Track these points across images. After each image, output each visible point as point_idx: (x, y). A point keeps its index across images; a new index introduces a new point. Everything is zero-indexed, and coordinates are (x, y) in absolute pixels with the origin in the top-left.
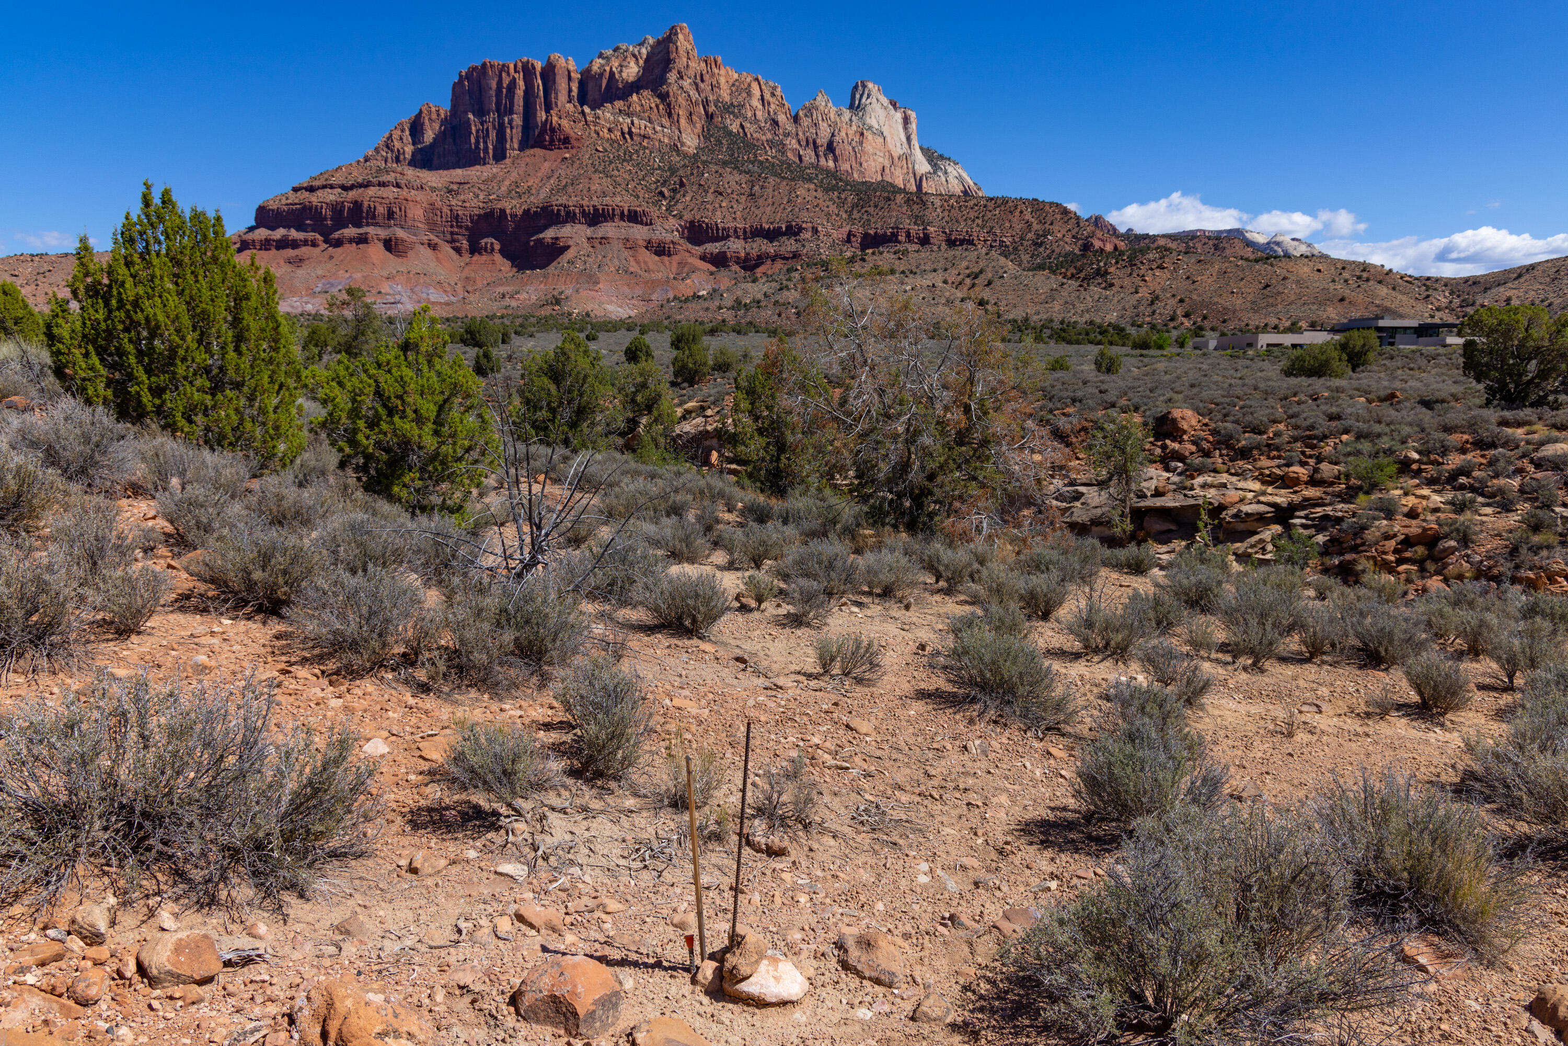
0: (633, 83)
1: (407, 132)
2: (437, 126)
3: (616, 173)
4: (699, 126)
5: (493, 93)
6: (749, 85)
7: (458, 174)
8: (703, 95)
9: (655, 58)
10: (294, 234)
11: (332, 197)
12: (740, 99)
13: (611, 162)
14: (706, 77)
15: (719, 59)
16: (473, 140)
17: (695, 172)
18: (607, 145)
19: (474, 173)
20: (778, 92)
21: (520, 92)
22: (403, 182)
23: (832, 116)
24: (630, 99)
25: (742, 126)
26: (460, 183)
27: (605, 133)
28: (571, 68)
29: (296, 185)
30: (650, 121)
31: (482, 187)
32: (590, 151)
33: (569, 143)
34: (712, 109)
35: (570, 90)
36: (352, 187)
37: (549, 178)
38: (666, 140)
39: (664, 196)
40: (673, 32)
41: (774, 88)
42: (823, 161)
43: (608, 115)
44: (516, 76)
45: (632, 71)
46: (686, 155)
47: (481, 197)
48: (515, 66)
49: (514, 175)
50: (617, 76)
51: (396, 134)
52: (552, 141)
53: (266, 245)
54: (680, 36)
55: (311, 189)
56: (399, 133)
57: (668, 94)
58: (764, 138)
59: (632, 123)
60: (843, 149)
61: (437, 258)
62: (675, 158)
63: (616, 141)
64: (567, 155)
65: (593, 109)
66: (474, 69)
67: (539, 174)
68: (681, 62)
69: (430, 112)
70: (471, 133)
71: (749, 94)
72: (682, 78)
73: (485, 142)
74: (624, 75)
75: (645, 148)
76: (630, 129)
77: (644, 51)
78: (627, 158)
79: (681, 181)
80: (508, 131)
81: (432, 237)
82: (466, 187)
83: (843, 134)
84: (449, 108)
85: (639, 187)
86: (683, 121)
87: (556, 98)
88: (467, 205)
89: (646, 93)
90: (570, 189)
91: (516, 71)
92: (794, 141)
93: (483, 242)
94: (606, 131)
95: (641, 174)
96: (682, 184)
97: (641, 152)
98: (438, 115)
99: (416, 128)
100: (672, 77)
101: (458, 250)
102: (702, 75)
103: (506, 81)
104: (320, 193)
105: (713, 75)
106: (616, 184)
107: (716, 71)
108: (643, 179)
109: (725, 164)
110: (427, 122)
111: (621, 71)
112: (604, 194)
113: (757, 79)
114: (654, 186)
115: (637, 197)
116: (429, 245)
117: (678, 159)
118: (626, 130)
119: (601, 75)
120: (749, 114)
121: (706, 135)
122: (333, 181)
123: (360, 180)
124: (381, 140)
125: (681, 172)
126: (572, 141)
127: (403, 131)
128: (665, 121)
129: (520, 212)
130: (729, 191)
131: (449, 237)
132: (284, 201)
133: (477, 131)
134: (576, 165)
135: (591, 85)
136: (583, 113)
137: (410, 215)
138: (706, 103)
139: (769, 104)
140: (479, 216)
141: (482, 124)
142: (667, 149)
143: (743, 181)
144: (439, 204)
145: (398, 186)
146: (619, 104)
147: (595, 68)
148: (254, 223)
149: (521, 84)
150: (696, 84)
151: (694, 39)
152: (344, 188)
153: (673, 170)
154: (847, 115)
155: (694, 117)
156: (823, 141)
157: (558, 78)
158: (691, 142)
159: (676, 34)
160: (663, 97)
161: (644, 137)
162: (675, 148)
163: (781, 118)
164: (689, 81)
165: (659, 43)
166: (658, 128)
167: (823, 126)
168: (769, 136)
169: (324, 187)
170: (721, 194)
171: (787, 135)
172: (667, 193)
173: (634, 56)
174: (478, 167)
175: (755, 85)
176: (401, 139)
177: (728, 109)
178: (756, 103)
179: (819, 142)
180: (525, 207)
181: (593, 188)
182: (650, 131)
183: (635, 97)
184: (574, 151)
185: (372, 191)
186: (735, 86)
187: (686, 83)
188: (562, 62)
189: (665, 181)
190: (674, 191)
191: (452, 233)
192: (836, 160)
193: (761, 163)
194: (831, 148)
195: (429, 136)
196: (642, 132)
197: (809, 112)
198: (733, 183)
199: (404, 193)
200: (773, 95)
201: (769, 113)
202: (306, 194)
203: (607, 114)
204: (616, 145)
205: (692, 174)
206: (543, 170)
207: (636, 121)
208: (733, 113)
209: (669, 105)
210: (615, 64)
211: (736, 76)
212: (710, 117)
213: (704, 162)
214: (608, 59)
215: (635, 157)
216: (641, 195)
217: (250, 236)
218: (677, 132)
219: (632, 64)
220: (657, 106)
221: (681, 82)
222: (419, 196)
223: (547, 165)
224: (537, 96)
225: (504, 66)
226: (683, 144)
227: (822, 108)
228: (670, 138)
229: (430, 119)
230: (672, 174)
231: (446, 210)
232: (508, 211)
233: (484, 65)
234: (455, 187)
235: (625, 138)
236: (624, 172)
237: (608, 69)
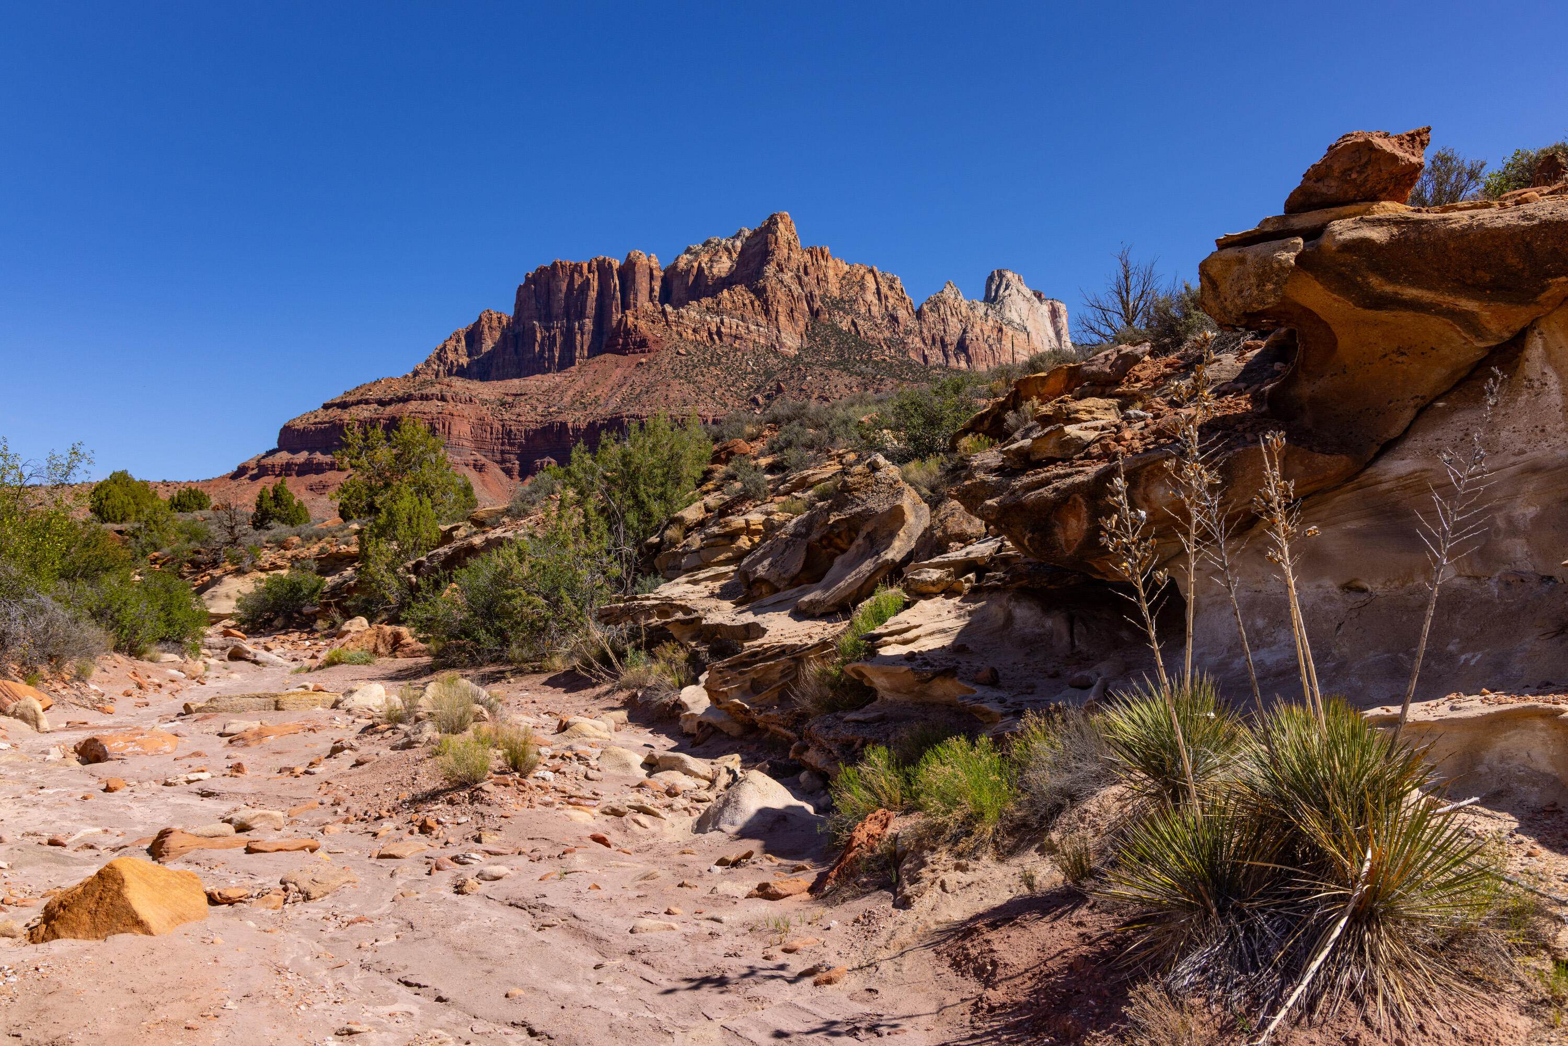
0: (725, 278)
1: (464, 343)
2: (497, 335)
3: (700, 378)
4: (801, 323)
5: (562, 295)
6: (863, 278)
7: (515, 384)
8: (807, 290)
9: (751, 251)
10: (319, 457)
11: (366, 414)
12: (852, 293)
13: (695, 367)
14: (811, 270)
15: (827, 250)
16: (537, 349)
17: (795, 375)
18: (691, 348)
19: (534, 383)
20: (898, 285)
21: (593, 294)
22: (448, 395)
23: (963, 310)
24: (720, 295)
25: (854, 324)
26: (516, 395)
27: (689, 334)
28: (653, 265)
29: (328, 401)
30: (743, 319)
31: (542, 398)
32: (671, 353)
33: (646, 346)
34: (817, 304)
35: (652, 290)
36: (390, 402)
37: (620, 386)
38: (762, 341)
39: (757, 404)
40: (773, 221)
41: (893, 280)
42: (953, 362)
43: (693, 314)
44: (591, 276)
45: (724, 266)
46: (785, 357)
47: (540, 410)
48: (590, 265)
49: (580, 385)
50: (706, 272)
51: (451, 345)
52: (626, 345)
53: (287, 469)
54: (781, 226)
55: (344, 405)
56: (454, 343)
57: (764, 289)
58: (880, 336)
59: (722, 322)
60: (978, 347)
61: (483, 481)
62: (772, 361)
63: (703, 343)
64: (643, 360)
65: (674, 308)
66: (542, 270)
67: (610, 382)
68: (782, 253)
69: (491, 320)
70: (535, 340)
71: (863, 287)
72: (782, 270)
73: (551, 350)
74: (715, 271)
75: (736, 350)
76: (719, 329)
77: (738, 244)
78: (715, 360)
79: (779, 386)
80: (579, 337)
81: (479, 457)
82: (523, 398)
83: (977, 330)
84: (512, 315)
85: (728, 394)
86: (782, 319)
87: (636, 299)
88: (523, 419)
89: (739, 288)
90: (644, 398)
91: (589, 271)
92: (917, 339)
93: (538, 462)
94: (690, 331)
95: (730, 380)
96: (779, 390)
97: (732, 354)
98: (500, 322)
99: (473, 337)
100: (770, 269)
101: (508, 472)
102: (806, 268)
103: (578, 281)
104: (353, 410)
105: (819, 267)
106: (699, 393)
107: (823, 263)
108: (733, 385)
109: (832, 365)
110: (486, 330)
111: (711, 267)
112: (685, 403)
113: (871, 271)
114: (745, 393)
115: (726, 405)
116: (475, 466)
117: (776, 361)
118: (714, 329)
119: (688, 271)
120: (863, 310)
121: (810, 333)
122: (371, 395)
123: (400, 394)
124: (432, 352)
125: (779, 376)
126: (650, 343)
127: (458, 341)
128: (762, 320)
129: (583, 426)
130: (837, 396)
131: (498, 457)
132: (312, 420)
133: (543, 338)
134: (653, 371)
135: (676, 283)
136: (664, 312)
137: (454, 432)
138: (810, 298)
139: (886, 298)
140: (536, 431)
141: (548, 329)
142: (761, 351)
143: (854, 384)
144: (489, 419)
145: (443, 399)
146: (707, 301)
147: (682, 264)
148: (275, 446)
149: (595, 284)
150: (799, 278)
151: (797, 229)
152: (381, 403)
153: (769, 374)
154: (981, 308)
155: (795, 314)
156: (952, 338)
157: (638, 276)
158: (791, 342)
159: (776, 223)
160: (760, 293)
161: (736, 337)
162: (772, 349)
163: (902, 314)
164: (790, 274)
165: (755, 233)
166: (753, 327)
167: (953, 322)
168: (887, 334)
169: (359, 402)
170: (826, 399)
171: (908, 332)
172: (761, 400)
173: (727, 249)
174: (539, 376)
175: (869, 278)
176: (456, 350)
177: (837, 304)
178: (870, 297)
179: (948, 339)
180: (590, 419)
181: (672, 395)
182: (742, 331)
183: (725, 293)
184: (651, 355)
185: (413, 406)
186: (846, 280)
187: (787, 277)
188: (644, 258)
189: (759, 387)
190: (768, 397)
191: (502, 452)
192: (969, 360)
193: (877, 363)
194: (962, 346)
195: (488, 345)
196: (733, 332)
197: (935, 307)
198: (841, 387)
199: (450, 407)
200: (891, 288)
201: (886, 307)
202: (339, 411)
203: (692, 312)
204: (701, 347)
205: (792, 377)
206: (614, 376)
207: (726, 320)
208: (843, 309)
209: (766, 301)
210: (705, 258)
211: (847, 268)
212: (815, 314)
213: (808, 365)
214: (697, 254)
215: (724, 360)
216: (730, 403)
217: (269, 461)
218: (775, 331)
219: (725, 258)
220: (752, 303)
221: (780, 275)
222: (468, 410)
223: (619, 371)
224: (614, 297)
225: (576, 265)
226: (782, 345)
227: (951, 301)
228: (766, 338)
229: (490, 327)
230: (767, 380)
231: (497, 425)
232: (570, 425)
233: (554, 265)
234: (510, 399)
235: (712, 339)
236: (710, 377)
237: (696, 264)
